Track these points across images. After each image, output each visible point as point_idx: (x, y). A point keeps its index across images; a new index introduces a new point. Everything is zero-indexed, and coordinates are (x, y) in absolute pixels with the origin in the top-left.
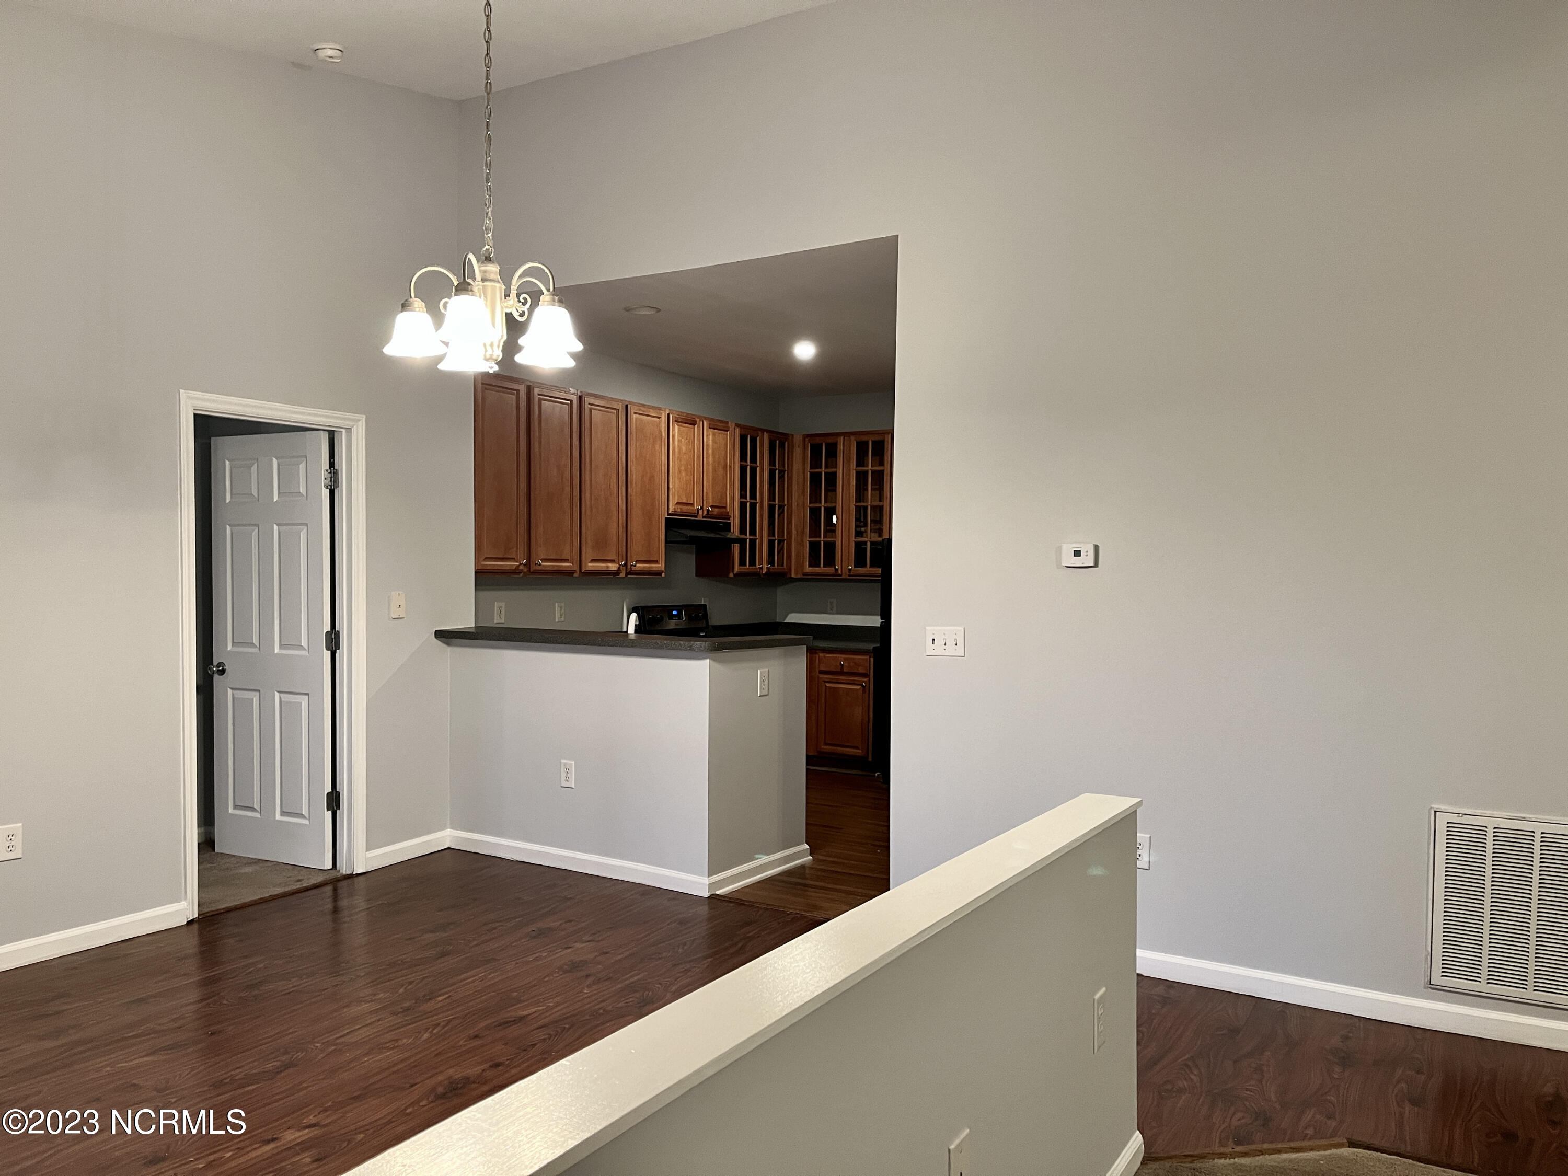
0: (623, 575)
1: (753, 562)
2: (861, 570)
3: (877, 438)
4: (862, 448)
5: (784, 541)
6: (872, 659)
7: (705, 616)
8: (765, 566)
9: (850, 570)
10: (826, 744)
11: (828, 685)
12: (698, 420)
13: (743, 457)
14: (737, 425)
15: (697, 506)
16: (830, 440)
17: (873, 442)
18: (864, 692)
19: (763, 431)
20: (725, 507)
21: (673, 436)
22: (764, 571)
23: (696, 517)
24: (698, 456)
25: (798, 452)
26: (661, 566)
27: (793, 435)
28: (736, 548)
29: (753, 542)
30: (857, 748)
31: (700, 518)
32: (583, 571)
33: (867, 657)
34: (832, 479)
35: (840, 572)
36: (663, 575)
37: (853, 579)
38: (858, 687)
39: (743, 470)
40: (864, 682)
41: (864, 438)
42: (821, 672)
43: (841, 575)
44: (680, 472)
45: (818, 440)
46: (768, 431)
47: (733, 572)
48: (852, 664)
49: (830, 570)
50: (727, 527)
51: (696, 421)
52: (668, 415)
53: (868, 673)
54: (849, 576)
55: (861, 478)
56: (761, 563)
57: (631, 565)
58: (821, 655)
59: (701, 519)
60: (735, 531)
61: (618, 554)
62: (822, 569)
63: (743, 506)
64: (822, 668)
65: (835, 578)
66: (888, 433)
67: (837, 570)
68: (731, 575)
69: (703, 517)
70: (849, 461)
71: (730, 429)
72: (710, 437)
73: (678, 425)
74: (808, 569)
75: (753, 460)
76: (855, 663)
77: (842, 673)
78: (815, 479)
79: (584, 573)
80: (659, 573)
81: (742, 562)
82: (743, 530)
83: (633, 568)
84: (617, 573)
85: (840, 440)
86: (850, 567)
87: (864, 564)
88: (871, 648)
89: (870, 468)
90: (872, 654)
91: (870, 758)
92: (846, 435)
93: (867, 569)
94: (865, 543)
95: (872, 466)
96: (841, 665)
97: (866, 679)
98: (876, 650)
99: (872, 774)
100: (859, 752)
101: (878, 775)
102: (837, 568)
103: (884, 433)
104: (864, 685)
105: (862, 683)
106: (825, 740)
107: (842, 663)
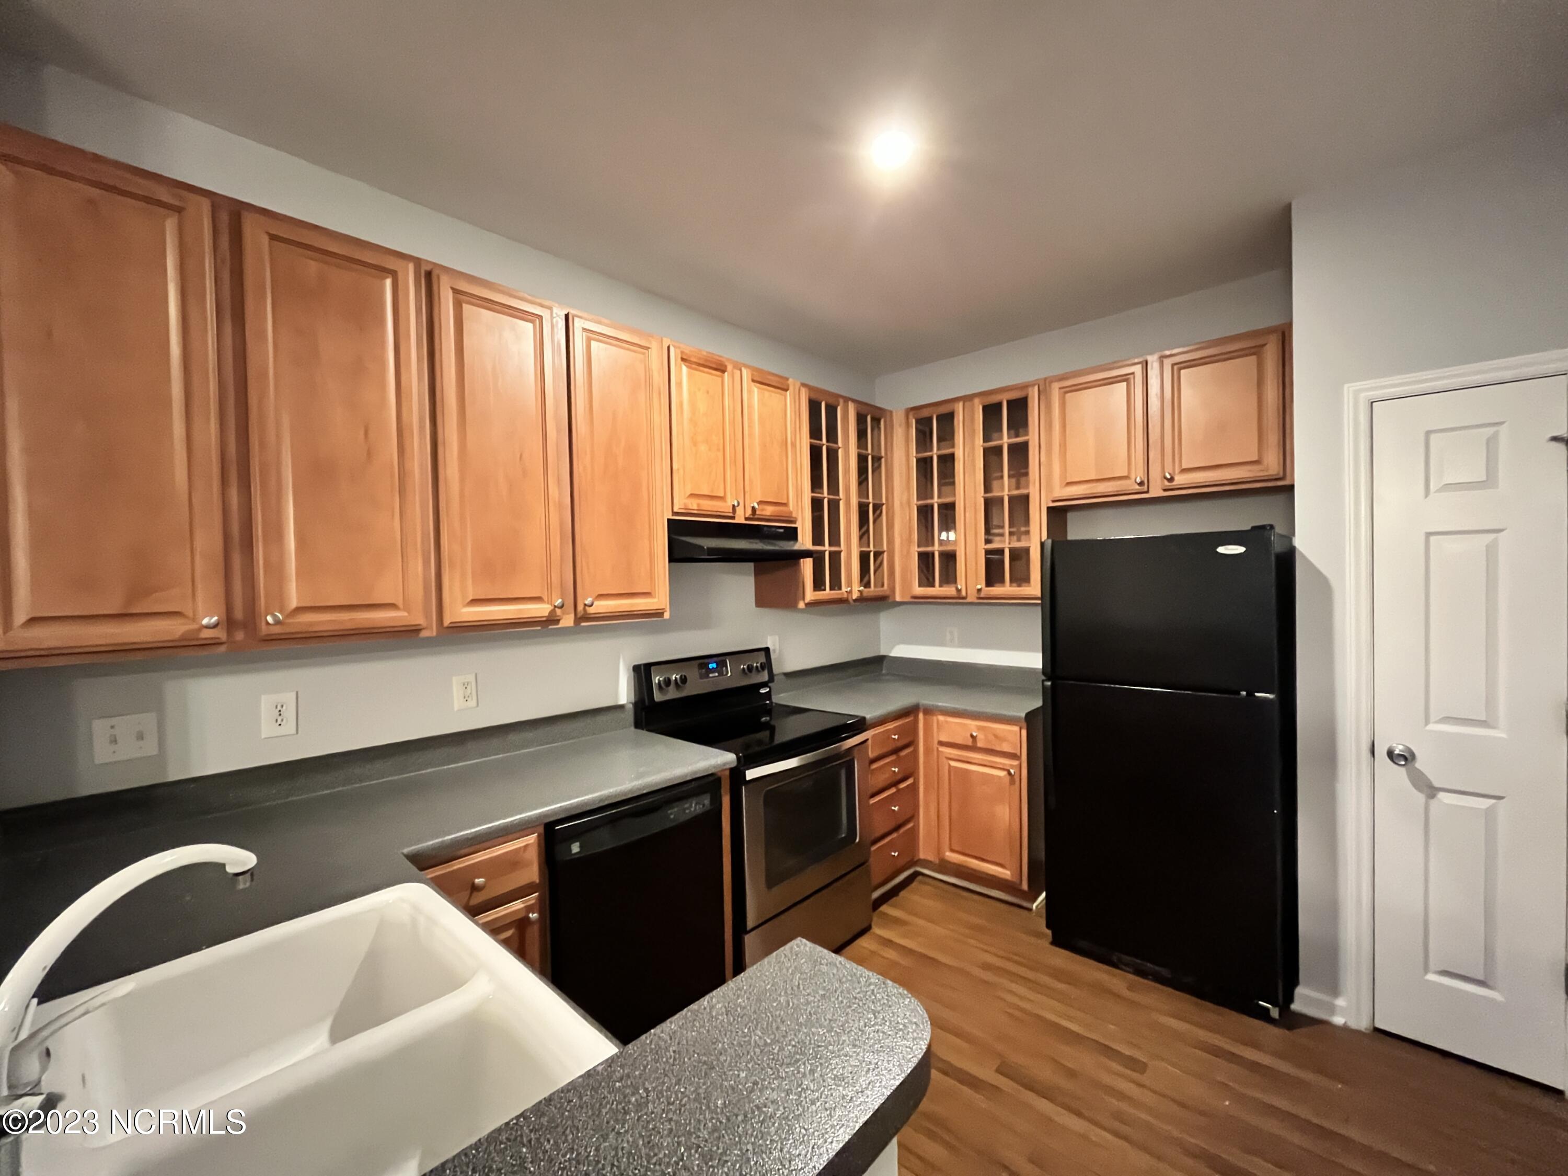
0: (568, 621)
1: (836, 584)
2: (996, 590)
3: (1015, 395)
4: (991, 412)
5: (883, 552)
6: (1024, 732)
7: (767, 665)
8: (856, 590)
9: (979, 590)
10: (952, 850)
11: (953, 764)
12: (730, 367)
13: (815, 432)
14: (804, 385)
15: (731, 501)
16: (943, 410)
17: (1009, 402)
18: (1012, 782)
19: (847, 400)
20: (785, 505)
21: (679, 384)
22: (855, 595)
23: (733, 518)
24: (733, 423)
25: (899, 433)
26: (660, 600)
27: (891, 412)
28: (807, 565)
29: (835, 557)
30: (1003, 866)
31: (740, 519)
32: (447, 623)
33: (1016, 729)
34: (948, 461)
35: (964, 593)
36: (667, 615)
37: (984, 601)
38: (1002, 774)
39: (815, 453)
40: (1012, 766)
41: (994, 399)
42: (941, 743)
43: (965, 598)
44: (695, 443)
45: (925, 413)
46: (854, 401)
47: (804, 599)
48: (991, 737)
49: (949, 590)
50: (792, 534)
51: (726, 367)
52: (669, 348)
53: (1019, 754)
54: (978, 598)
55: (992, 455)
56: (849, 584)
57: (585, 605)
58: (941, 718)
59: (744, 522)
60: (805, 541)
61: (550, 587)
62: (937, 590)
63: (816, 504)
64: (944, 738)
65: (959, 600)
66: (1034, 385)
67: (959, 591)
68: (801, 605)
69: (746, 519)
70: (972, 436)
71: (791, 388)
72: (755, 395)
73: (687, 366)
74: (919, 591)
75: (832, 435)
76: (996, 736)
77: (973, 748)
78: (924, 465)
79: (448, 628)
80: (659, 614)
81: (818, 584)
82: (817, 538)
83: (591, 610)
84: (552, 620)
85: (959, 408)
86: (979, 587)
87: (1002, 581)
88: (1023, 715)
89: (1005, 439)
90: (1024, 725)
91: (1025, 886)
92: (967, 399)
93: (1006, 589)
94: (1001, 552)
95: (1009, 438)
96: (972, 736)
97: (1016, 763)
98: (1030, 717)
99: (1025, 904)
100: (1005, 873)
101: (1037, 907)
102: (959, 587)
103: (1025, 386)
104: (1012, 771)
105: (1008, 768)
106: (950, 844)
107: (975, 734)
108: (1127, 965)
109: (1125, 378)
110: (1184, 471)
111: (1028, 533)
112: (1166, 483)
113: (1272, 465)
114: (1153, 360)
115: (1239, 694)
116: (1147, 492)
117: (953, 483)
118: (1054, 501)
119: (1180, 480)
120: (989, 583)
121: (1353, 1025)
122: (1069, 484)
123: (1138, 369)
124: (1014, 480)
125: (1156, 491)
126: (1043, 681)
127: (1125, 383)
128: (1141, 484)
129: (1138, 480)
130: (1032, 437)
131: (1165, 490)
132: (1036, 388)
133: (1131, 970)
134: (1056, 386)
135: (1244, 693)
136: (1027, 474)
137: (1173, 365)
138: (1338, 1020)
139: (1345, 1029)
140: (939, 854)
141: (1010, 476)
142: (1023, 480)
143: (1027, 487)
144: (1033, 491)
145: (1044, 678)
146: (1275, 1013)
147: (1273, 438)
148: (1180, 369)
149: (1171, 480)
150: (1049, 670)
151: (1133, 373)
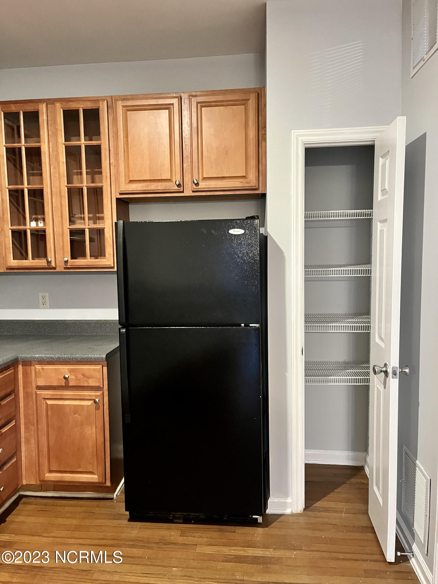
2: (80, 262)
3: (89, 105)
4: (70, 117)
6: (105, 369)
9: (66, 262)
10: (51, 471)
11: (49, 402)
16: (29, 108)
17: (84, 111)
18: (97, 408)
30: (91, 473)
33: (99, 367)
35: (53, 264)
37: (71, 271)
38: (89, 403)
40: (97, 396)
41: (73, 106)
42: (39, 388)
43: (55, 268)
45: (12, 109)
48: (80, 376)
49: (41, 262)
53: (101, 386)
54: (65, 268)
55: (72, 153)
58: (38, 367)
62: (30, 262)
64: (40, 384)
65: (49, 270)
66: (104, 100)
67: (49, 262)
70: (55, 134)
74: (14, 263)
76: (84, 375)
77: (67, 387)
78: (13, 154)
85: (43, 108)
86: (66, 259)
87: (83, 255)
88: (104, 356)
89: (83, 142)
90: (106, 363)
91: (108, 484)
92: (50, 102)
93: (88, 261)
94: (82, 232)
95: (85, 140)
96: (65, 378)
97: (99, 393)
98: (109, 356)
99: (109, 496)
100: (94, 478)
101: (117, 495)
102: (50, 260)
103: (96, 100)
104: (97, 400)
105: (94, 398)
106: (49, 467)
107: (67, 376)
108: (179, 518)
109: (168, 107)
110: (204, 179)
111: (102, 218)
112: (195, 187)
113: (252, 180)
114: (185, 96)
115: (240, 325)
116: (183, 192)
117: (41, 175)
118: (121, 194)
119: (203, 185)
120: (73, 257)
121: (295, 512)
122: (131, 181)
123: (175, 101)
124: (89, 176)
125: (188, 193)
126: (120, 329)
127: (167, 111)
128: (179, 186)
129: (177, 183)
130: (104, 142)
131: (193, 192)
132: (106, 101)
133: (182, 521)
134: (120, 104)
135: (243, 325)
136: (100, 173)
137: (198, 103)
138: (288, 511)
139: (292, 515)
140: (39, 476)
141: (87, 173)
142: (97, 177)
143: (101, 182)
144: (106, 185)
145: (120, 327)
146: (260, 519)
147: (253, 162)
148: (202, 107)
149: (197, 184)
150: (124, 320)
151: (173, 104)
